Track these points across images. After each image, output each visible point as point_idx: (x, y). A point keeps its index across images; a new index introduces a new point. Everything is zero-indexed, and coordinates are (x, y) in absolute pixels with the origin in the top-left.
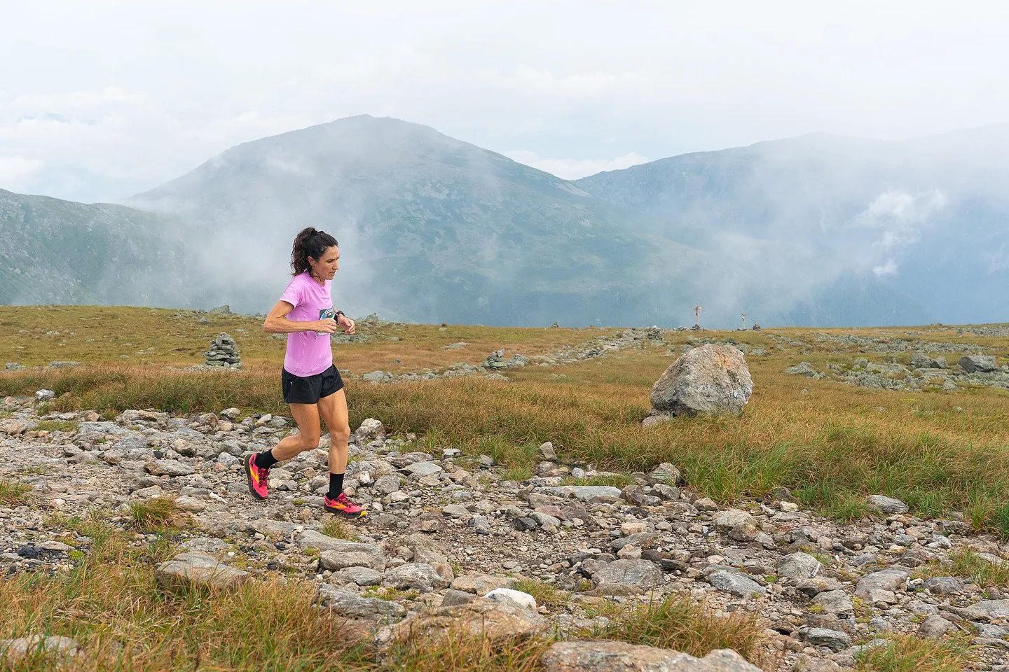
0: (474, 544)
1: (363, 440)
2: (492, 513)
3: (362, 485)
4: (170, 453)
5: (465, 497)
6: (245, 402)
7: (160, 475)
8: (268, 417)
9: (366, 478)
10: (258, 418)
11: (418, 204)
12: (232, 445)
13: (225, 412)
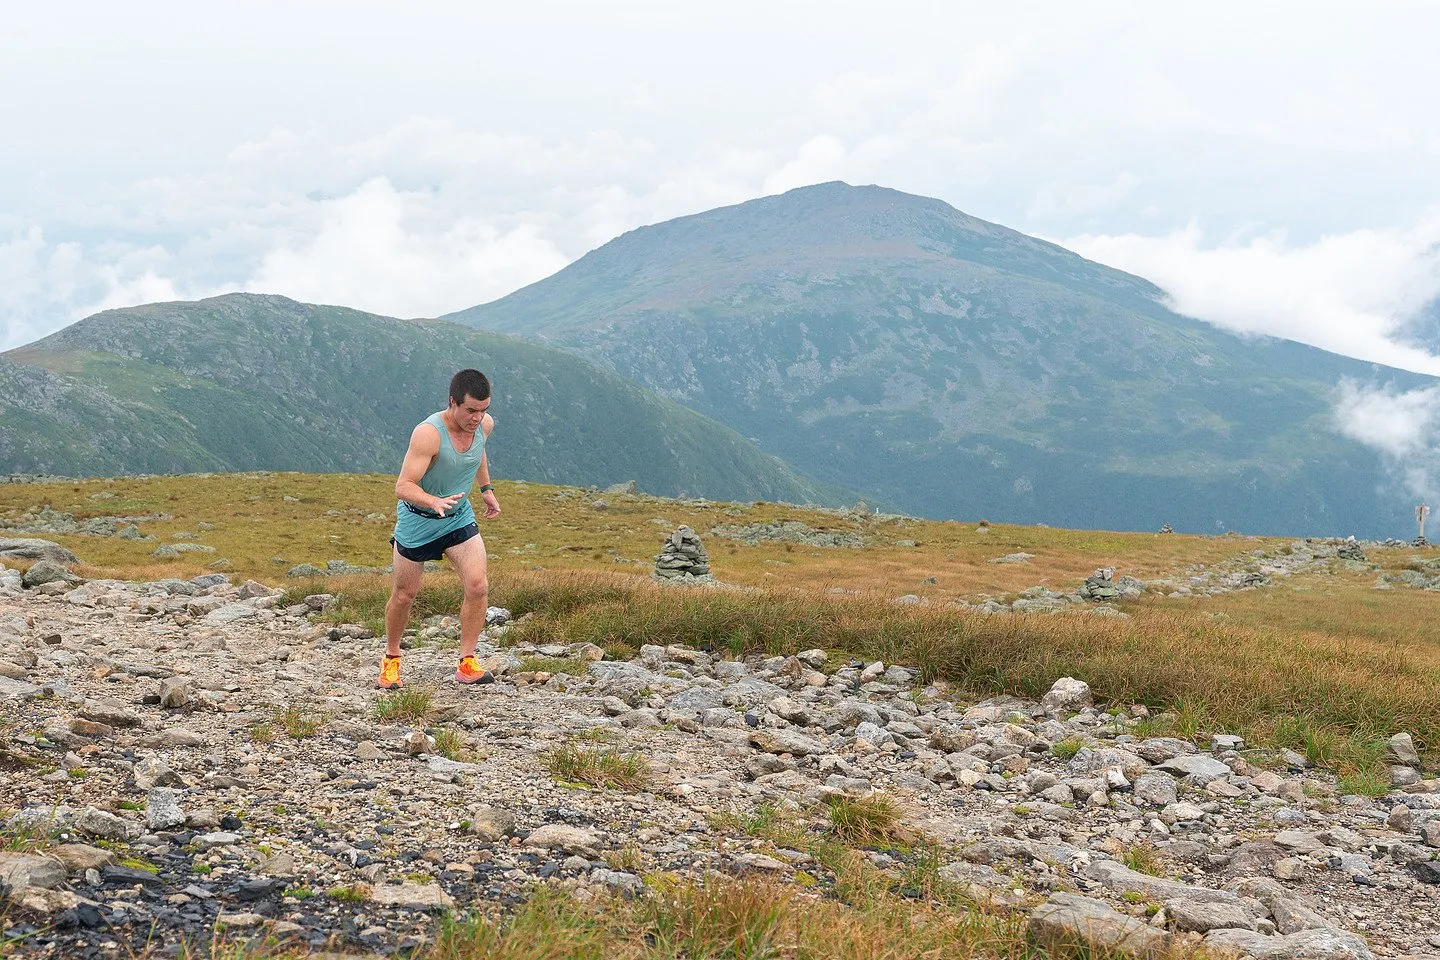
0: (1360, 900)
1: (1060, 713)
2: (1364, 849)
3: (1113, 788)
4: (770, 717)
5: (1299, 819)
6: (831, 641)
7: (779, 753)
8: (878, 666)
9: (1118, 778)
10: (861, 667)
11: (920, 327)
12: (868, 710)
13: (804, 655)
